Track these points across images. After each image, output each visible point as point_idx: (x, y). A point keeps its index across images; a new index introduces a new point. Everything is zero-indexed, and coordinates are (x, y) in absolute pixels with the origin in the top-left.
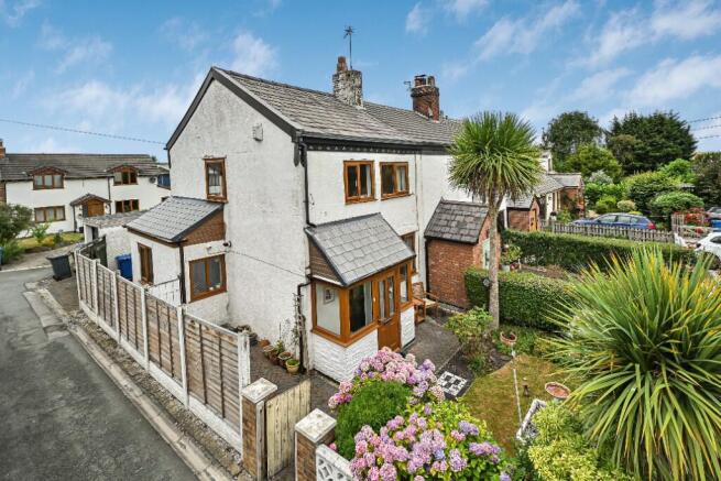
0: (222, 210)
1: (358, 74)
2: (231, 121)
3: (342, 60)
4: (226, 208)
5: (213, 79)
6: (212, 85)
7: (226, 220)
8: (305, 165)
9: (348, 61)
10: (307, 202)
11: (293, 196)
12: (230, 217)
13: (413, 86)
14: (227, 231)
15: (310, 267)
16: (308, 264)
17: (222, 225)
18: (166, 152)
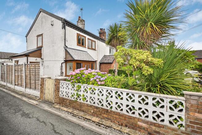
0: (41, 49)
1: (84, 21)
2: (45, 23)
3: (80, 17)
4: (42, 49)
5: (41, 12)
6: (40, 14)
7: (42, 52)
8: (65, 29)
9: (81, 18)
10: (65, 39)
11: (61, 39)
12: (43, 51)
13: (99, 31)
14: (42, 55)
15: (65, 58)
16: (65, 57)
17: (41, 54)
18: (26, 38)
